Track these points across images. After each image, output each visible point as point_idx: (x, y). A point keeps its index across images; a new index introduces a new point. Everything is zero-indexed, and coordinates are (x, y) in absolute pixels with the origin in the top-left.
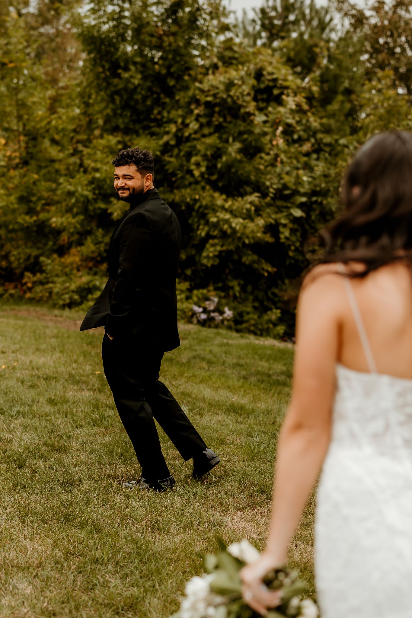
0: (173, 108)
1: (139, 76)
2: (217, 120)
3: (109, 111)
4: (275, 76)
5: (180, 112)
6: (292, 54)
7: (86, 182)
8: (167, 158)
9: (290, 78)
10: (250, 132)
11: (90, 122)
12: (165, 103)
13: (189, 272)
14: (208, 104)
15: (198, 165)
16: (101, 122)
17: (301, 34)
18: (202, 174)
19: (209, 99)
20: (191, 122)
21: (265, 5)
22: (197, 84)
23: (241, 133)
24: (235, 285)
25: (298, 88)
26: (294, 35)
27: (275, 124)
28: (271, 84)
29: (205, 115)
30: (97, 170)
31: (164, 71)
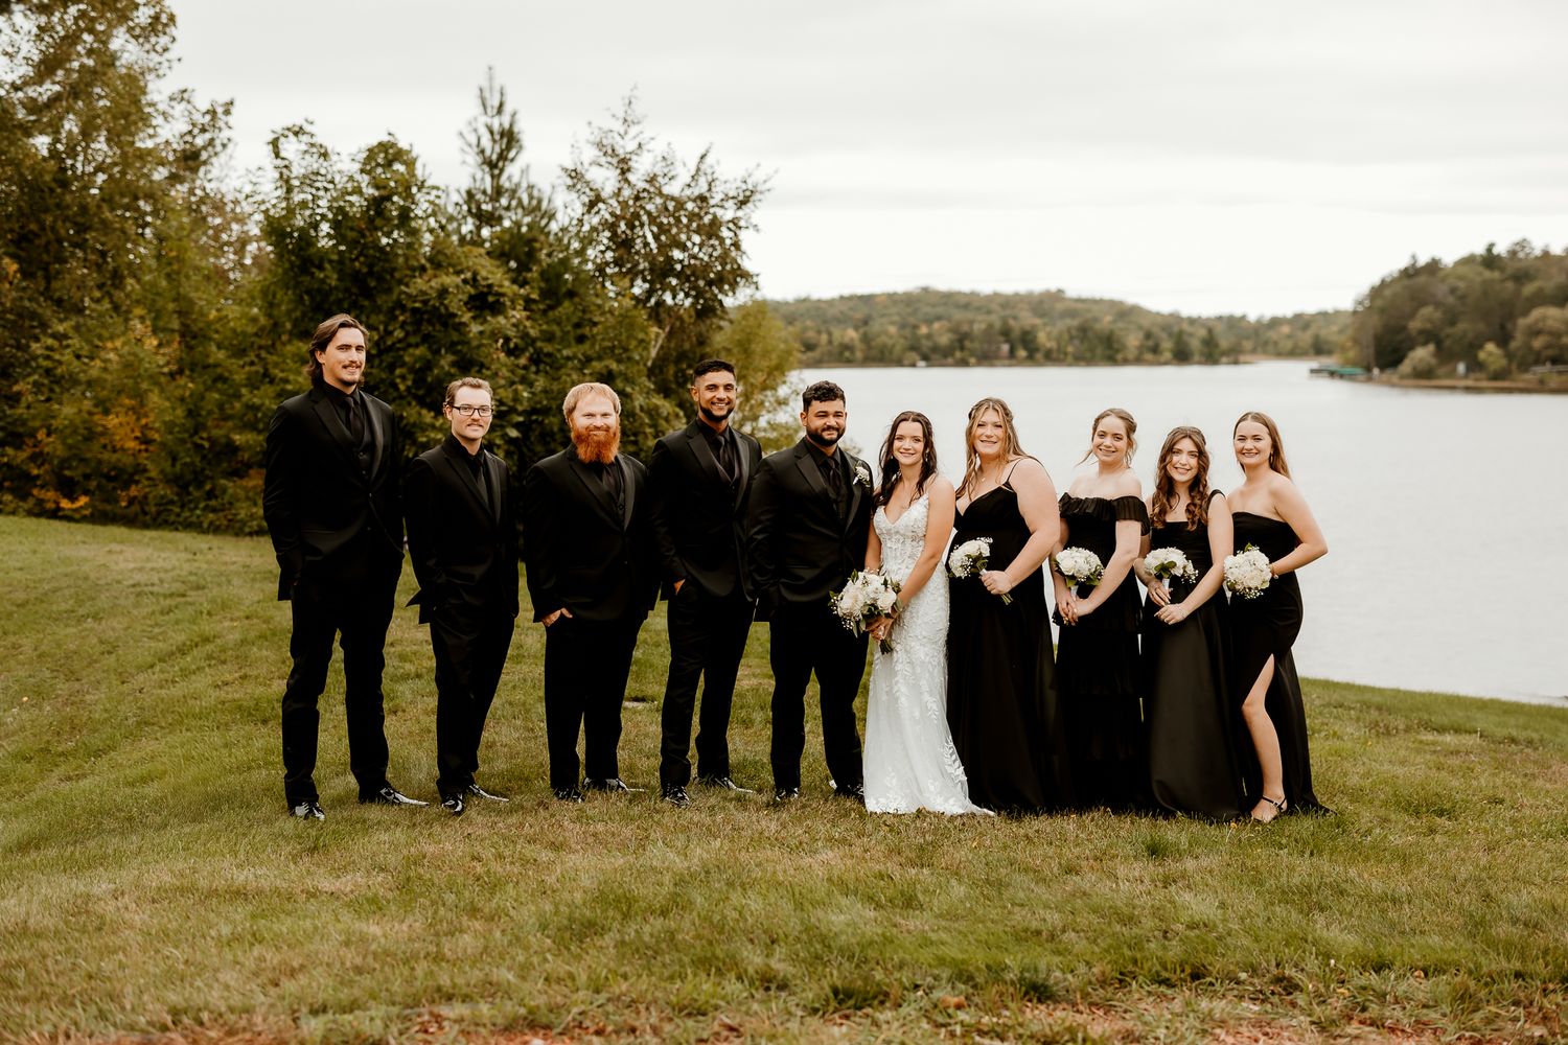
0: (372, 312)
1: (335, 276)
2: (426, 328)
3: (298, 314)
4: (490, 282)
5: (382, 317)
6: (507, 247)
7: (273, 395)
9: (507, 283)
10: (467, 343)
11: (275, 325)
12: (362, 306)
14: (415, 311)
16: (288, 326)
17: (518, 224)
18: (408, 389)
19: (417, 305)
20: (395, 329)
21: (472, 186)
22: (403, 288)
23: (454, 345)
25: (515, 294)
26: (507, 223)
27: (494, 336)
28: (485, 290)
29: (412, 323)
31: (365, 270)
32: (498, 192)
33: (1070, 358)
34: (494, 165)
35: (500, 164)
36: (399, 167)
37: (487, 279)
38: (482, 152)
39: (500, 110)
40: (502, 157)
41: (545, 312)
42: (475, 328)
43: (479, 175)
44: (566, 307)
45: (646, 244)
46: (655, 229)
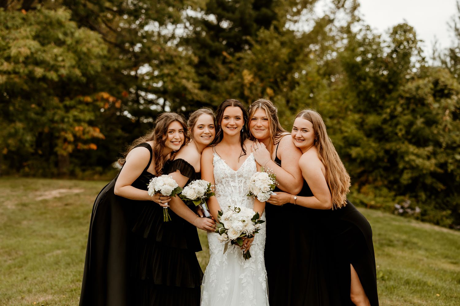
0: (390, 100)
1: (372, 84)
2: (412, 106)
3: (356, 102)
4: (446, 84)
5: (393, 102)
8: (385, 126)
9: (455, 84)
10: (430, 113)
11: (346, 108)
12: (386, 98)
14: (408, 99)
15: (401, 130)
16: (351, 108)
18: (403, 135)
19: (408, 95)
20: (398, 108)
21: (453, 46)
22: (402, 88)
23: (425, 113)
27: (445, 108)
28: (443, 87)
29: (406, 104)
30: (346, 132)
31: (387, 81)
36: (409, 35)
37: (443, 82)
38: (456, 29)
42: (436, 105)
43: (455, 40)
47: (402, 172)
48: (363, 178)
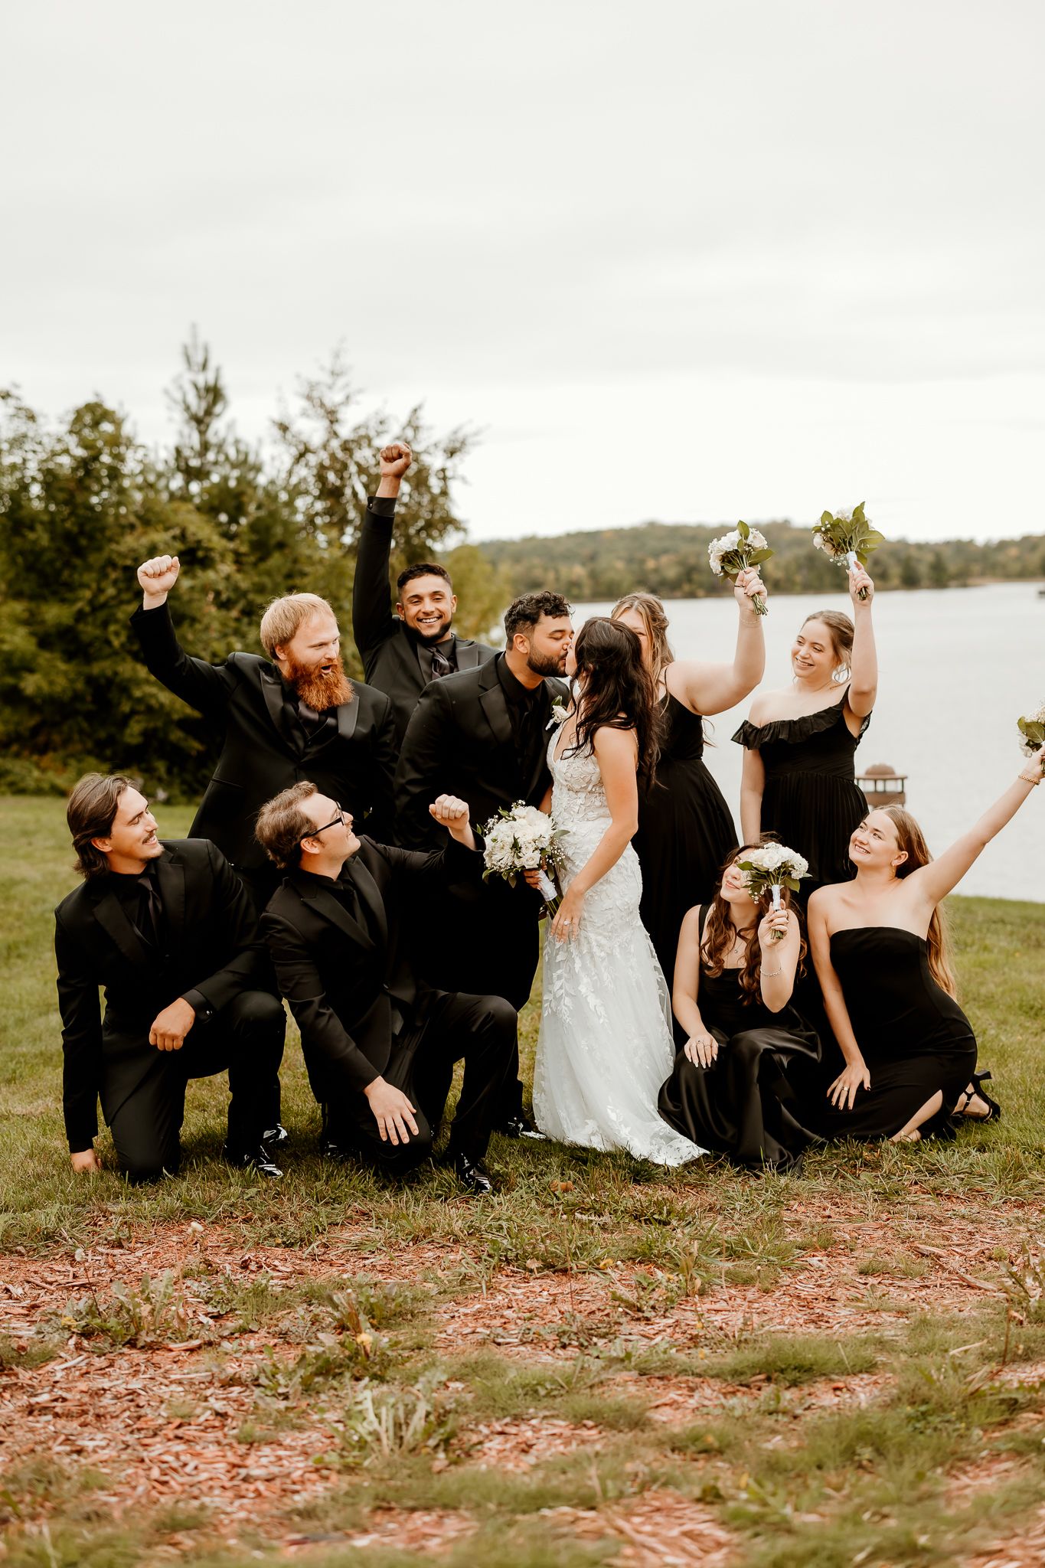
0: (85, 570)
1: (47, 537)
3: (11, 574)
4: (199, 537)
5: (94, 576)
6: (216, 501)
8: (81, 627)
9: (216, 538)
12: (76, 565)
13: (108, 752)
14: (126, 568)
15: (117, 634)
17: (225, 479)
18: (122, 645)
20: (107, 587)
21: (180, 442)
22: (114, 547)
24: (161, 767)
25: (224, 549)
26: (215, 478)
27: (204, 590)
28: (195, 545)
29: (124, 580)
31: (76, 529)
32: (205, 447)
33: (798, 588)
34: (201, 421)
35: (207, 420)
36: (107, 427)
37: (194, 534)
38: (187, 408)
39: (204, 366)
40: (209, 412)
41: (255, 565)
42: (186, 583)
43: (186, 430)
44: (276, 560)
45: (355, 494)
46: (364, 478)
47: (126, 719)
48: (41, 739)
